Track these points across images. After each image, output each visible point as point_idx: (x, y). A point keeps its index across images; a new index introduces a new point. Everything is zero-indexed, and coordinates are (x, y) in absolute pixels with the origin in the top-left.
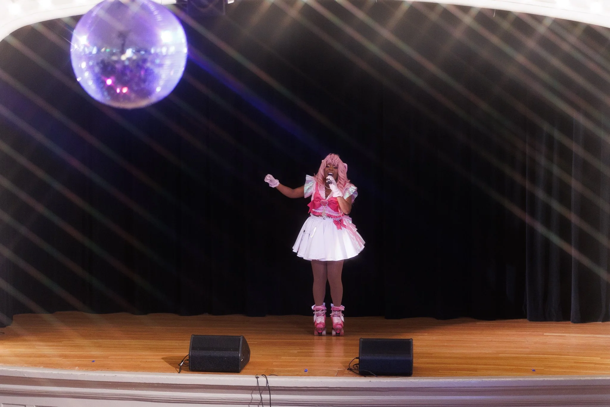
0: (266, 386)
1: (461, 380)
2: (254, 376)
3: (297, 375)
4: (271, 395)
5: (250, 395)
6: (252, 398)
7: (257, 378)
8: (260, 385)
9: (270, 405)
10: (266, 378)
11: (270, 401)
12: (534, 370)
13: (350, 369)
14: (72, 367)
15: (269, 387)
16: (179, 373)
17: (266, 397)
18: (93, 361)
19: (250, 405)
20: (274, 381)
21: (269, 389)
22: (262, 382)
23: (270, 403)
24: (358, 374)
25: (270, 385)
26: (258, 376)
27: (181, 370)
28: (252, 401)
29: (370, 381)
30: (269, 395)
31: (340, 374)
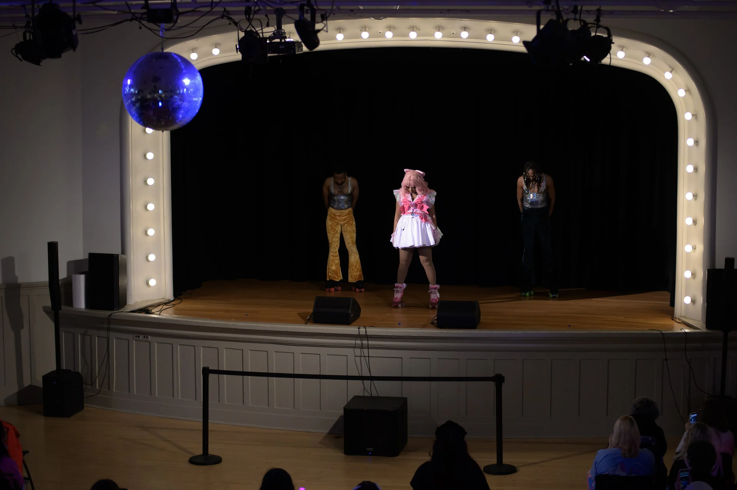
0: (364, 334)
1: (509, 332)
2: (358, 327)
3: (392, 327)
4: (369, 342)
5: (354, 341)
6: (356, 343)
7: (359, 328)
8: (360, 334)
9: (368, 349)
10: (365, 328)
11: (368, 345)
12: (570, 326)
13: (432, 323)
14: (229, 319)
15: (367, 335)
16: (306, 324)
17: (365, 342)
18: (247, 315)
19: (355, 349)
20: (372, 331)
21: (367, 337)
22: (362, 331)
23: (368, 347)
24: (436, 326)
25: (368, 334)
26: (360, 327)
27: (307, 323)
28: (356, 346)
29: (442, 332)
30: (367, 341)
31: (424, 326)
